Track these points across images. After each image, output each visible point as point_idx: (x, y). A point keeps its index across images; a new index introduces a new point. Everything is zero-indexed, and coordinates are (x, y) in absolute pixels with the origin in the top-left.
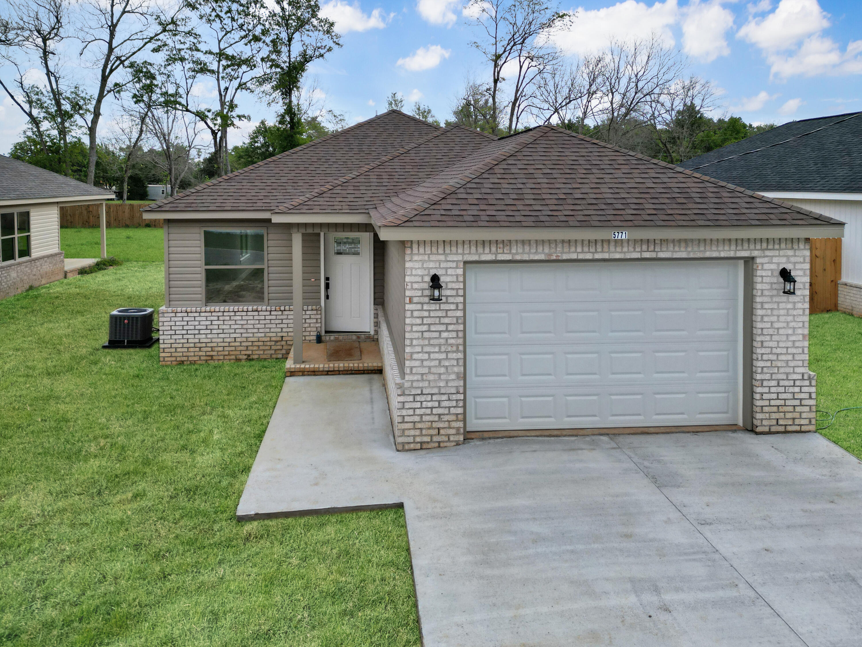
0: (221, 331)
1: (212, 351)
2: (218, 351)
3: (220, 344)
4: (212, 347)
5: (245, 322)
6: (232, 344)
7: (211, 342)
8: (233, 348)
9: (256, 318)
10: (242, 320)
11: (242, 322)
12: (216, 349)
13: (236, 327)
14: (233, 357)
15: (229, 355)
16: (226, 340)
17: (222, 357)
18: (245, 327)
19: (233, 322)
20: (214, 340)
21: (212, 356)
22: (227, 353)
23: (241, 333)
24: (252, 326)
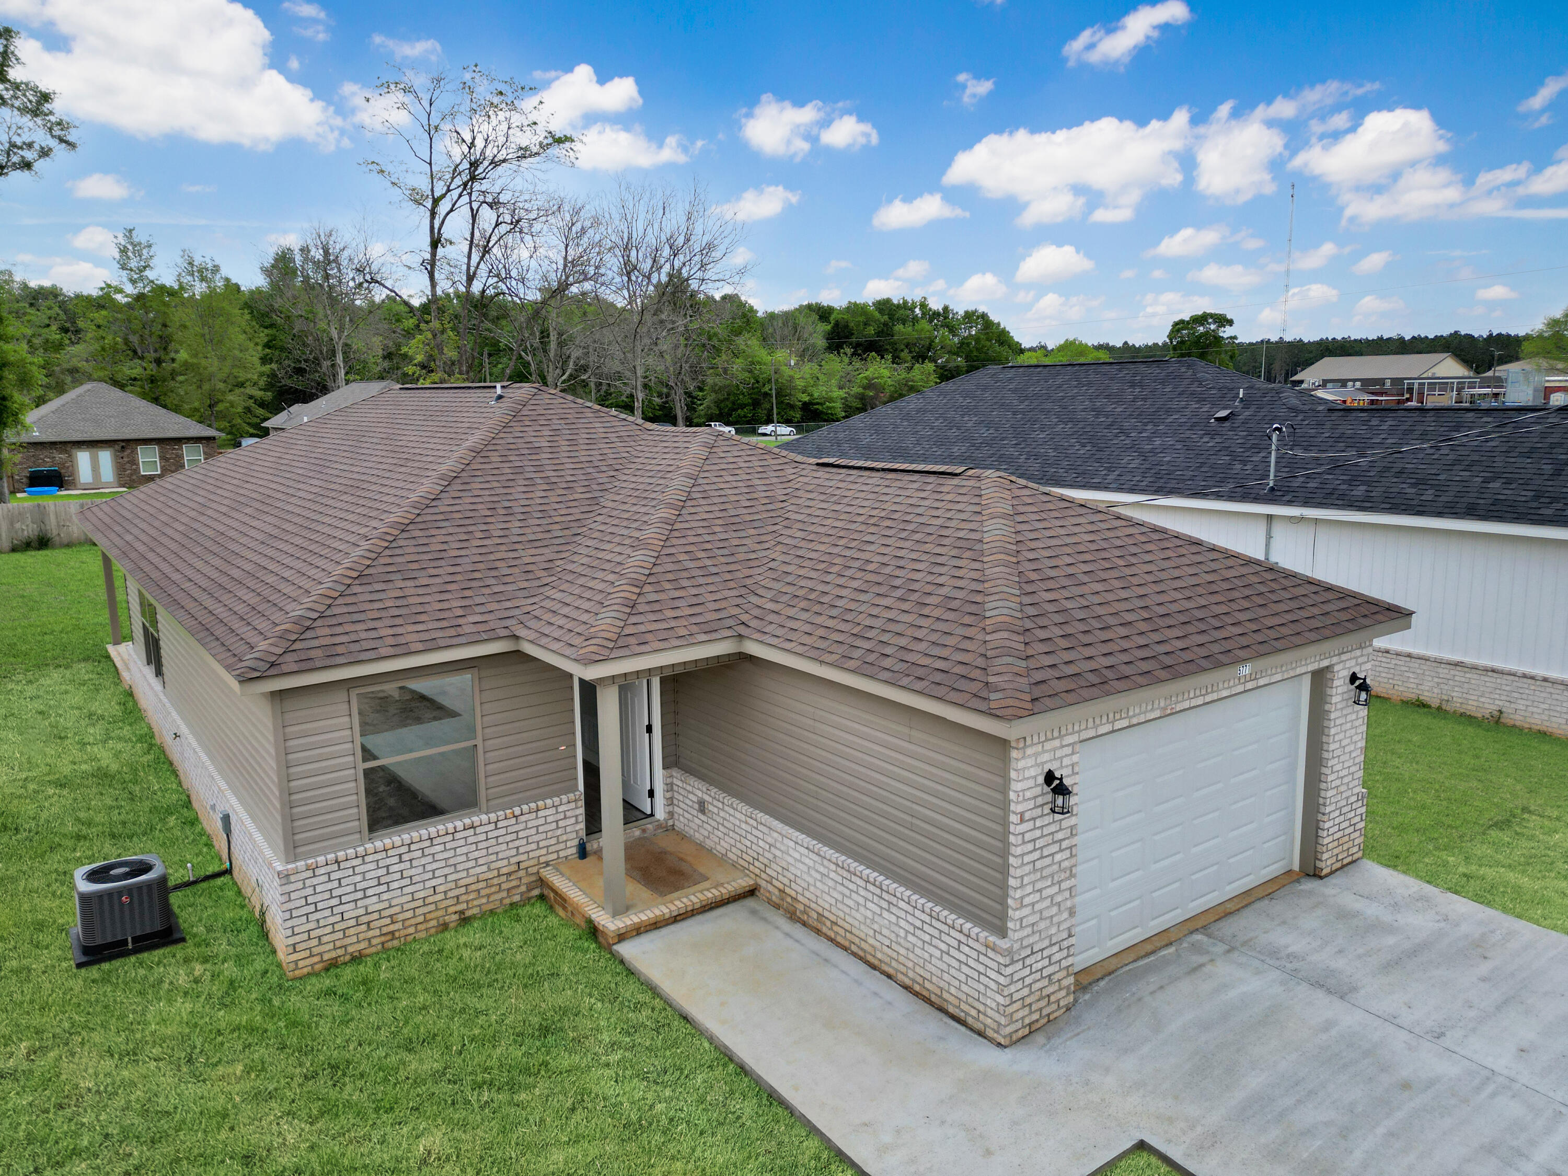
0: (408, 881)
1: (393, 923)
2: (404, 921)
3: (406, 907)
4: (391, 916)
5: (452, 853)
6: (431, 900)
7: (390, 906)
8: (432, 907)
9: (470, 840)
10: (445, 850)
11: (446, 855)
12: (401, 917)
13: (435, 866)
14: (434, 923)
15: (426, 921)
16: (417, 896)
17: (412, 930)
18: (452, 862)
19: (430, 859)
20: (394, 902)
21: (392, 933)
22: (421, 919)
23: (446, 876)
24: (464, 858)
